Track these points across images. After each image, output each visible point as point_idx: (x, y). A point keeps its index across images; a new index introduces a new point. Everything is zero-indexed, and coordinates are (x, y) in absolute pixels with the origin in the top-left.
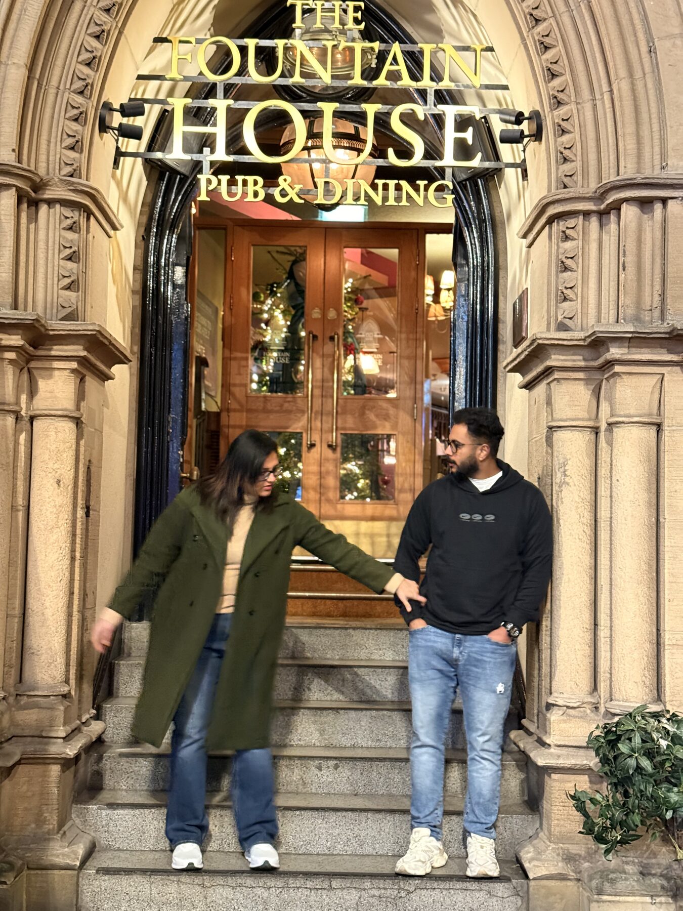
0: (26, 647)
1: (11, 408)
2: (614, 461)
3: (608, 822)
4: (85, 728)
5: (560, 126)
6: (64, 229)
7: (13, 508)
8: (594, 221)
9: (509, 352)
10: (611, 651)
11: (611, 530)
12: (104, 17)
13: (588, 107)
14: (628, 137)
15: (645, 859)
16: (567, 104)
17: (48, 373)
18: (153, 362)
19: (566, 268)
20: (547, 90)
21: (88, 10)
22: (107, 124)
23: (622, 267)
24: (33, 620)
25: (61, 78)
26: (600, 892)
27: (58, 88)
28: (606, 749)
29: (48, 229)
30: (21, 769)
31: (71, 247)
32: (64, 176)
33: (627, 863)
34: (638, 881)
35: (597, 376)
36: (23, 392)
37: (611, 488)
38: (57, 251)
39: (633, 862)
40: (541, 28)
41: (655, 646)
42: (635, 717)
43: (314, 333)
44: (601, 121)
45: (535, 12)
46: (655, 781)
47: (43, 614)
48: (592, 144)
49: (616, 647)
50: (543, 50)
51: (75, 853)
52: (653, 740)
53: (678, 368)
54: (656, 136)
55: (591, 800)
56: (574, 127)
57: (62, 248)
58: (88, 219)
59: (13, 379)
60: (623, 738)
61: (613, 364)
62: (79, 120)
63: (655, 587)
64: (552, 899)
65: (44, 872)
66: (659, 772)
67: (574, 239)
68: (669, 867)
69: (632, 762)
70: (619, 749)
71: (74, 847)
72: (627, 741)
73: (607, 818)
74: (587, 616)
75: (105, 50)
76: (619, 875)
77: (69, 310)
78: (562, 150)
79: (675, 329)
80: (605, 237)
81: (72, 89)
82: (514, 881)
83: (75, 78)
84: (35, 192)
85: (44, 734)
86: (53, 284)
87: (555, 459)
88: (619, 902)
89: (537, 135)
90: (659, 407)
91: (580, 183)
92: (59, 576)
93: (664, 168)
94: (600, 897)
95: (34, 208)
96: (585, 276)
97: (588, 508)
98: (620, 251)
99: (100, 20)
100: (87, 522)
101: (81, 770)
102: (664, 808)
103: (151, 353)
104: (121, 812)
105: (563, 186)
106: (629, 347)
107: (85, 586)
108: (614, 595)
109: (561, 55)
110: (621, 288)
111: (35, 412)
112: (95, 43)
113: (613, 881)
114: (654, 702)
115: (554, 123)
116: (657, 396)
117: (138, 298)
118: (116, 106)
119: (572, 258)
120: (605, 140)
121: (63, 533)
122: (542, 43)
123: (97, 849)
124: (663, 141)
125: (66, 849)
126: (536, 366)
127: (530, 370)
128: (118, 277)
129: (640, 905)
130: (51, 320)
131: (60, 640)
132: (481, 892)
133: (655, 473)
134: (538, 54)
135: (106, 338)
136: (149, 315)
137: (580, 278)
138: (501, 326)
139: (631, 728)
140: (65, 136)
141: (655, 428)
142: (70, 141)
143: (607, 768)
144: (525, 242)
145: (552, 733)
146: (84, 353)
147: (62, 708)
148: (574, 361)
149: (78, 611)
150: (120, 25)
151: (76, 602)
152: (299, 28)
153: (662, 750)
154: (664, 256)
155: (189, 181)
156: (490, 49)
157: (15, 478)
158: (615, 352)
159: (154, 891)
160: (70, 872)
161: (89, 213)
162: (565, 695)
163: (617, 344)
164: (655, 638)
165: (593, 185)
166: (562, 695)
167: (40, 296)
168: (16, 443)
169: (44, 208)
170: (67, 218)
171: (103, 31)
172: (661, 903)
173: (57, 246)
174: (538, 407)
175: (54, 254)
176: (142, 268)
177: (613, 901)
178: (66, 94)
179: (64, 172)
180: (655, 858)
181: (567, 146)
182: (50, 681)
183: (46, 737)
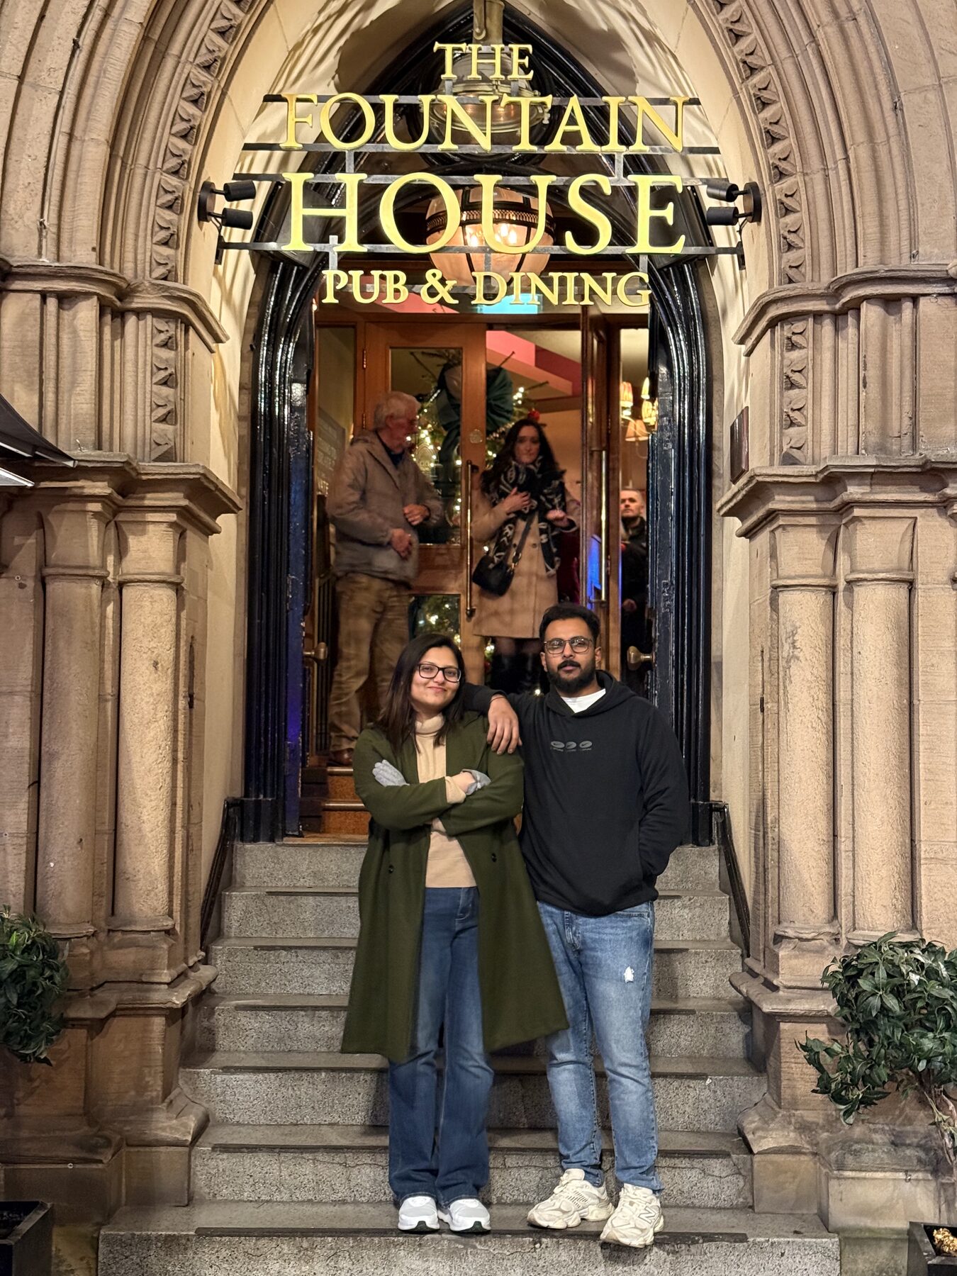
0: (118, 871)
1: (96, 572)
2: (855, 629)
3: (849, 1077)
4: (193, 974)
5: (782, 203)
6: (157, 345)
7: (101, 699)
8: (827, 326)
9: (726, 488)
10: (854, 868)
11: (852, 716)
12: (203, 76)
13: (818, 178)
14: (867, 219)
15: (899, 1126)
16: (791, 175)
17: (140, 528)
18: (266, 508)
19: (792, 384)
20: (766, 157)
21: (184, 68)
22: (208, 210)
23: (863, 383)
24: (127, 837)
25: (150, 154)
26: (841, 1167)
27: (147, 167)
28: (844, 988)
29: (137, 347)
30: (117, 1023)
31: (166, 369)
32: (157, 279)
33: (875, 1131)
34: (888, 1152)
35: (834, 521)
36: (110, 552)
37: (852, 662)
38: (148, 374)
39: (883, 1129)
40: (757, 79)
41: (908, 860)
42: (880, 947)
43: (474, 463)
44: (835, 197)
45: (749, 59)
46: (906, 1025)
47: (140, 830)
48: (823, 226)
49: (860, 862)
50: (761, 107)
51: (185, 1125)
52: (902, 975)
53: (934, 510)
54: (904, 216)
55: (827, 1050)
56: (800, 205)
57: (155, 369)
58: (187, 331)
59: (98, 536)
60: (865, 973)
61: (852, 507)
62: (174, 207)
63: (908, 787)
64: (781, 1178)
65: (147, 1149)
66: (909, 1014)
67: (802, 348)
68: (928, 1136)
69: (875, 1002)
70: (859, 987)
71: (184, 1119)
72: (870, 976)
73: (847, 1073)
74: (823, 825)
75: (205, 117)
76: (865, 1146)
77: (165, 448)
78: (786, 234)
79: (927, 462)
80: (841, 345)
81: (164, 169)
82: (734, 1156)
83: (169, 154)
84: (121, 300)
85: (144, 979)
86: (144, 416)
87: (782, 627)
88: (865, 1178)
89: (755, 214)
90: (912, 559)
91: (809, 276)
92: (158, 783)
93: (914, 256)
94: (841, 1172)
95: (119, 320)
96: (817, 395)
97: (824, 688)
98: (861, 363)
99: (198, 80)
100: (191, 714)
101: (189, 1027)
102: (916, 1057)
103: (264, 496)
104: (241, 1077)
105: (787, 280)
106: (871, 485)
107: (189, 795)
108: (856, 798)
109: (783, 112)
110: (862, 410)
111: (124, 577)
112: (192, 109)
113: (856, 1153)
114: (907, 930)
115: (775, 200)
116: (907, 546)
117: (246, 425)
118: (220, 187)
119: (800, 371)
120: (841, 221)
121: (163, 728)
122: (759, 98)
123: (210, 1124)
124: (912, 222)
125: (174, 1121)
126: (757, 509)
127: (751, 514)
128: (220, 400)
129: (891, 1183)
130: (143, 461)
131: (162, 862)
132: (693, 1171)
133: (907, 643)
134: (754, 112)
135: (212, 482)
136: (260, 448)
137: (810, 396)
138: (716, 454)
139: (875, 960)
140: (157, 229)
141: (906, 586)
142: (163, 235)
143: (846, 1011)
144: (744, 348)
145: (781, 972)
146: (185, 503)
147: (165, 946)
148: (803, 502)
149: (183, 827)
150: (222, 85)
151: (179, 815)
152: (449, 80)
153: (913, 987)
154: (915, 369)
155: (309, 273)
156: (695, 102)
157: (102, 661)
158: (854, 491)
159: (285, 1173)
160: (180, 1149)
161: (188, 325)
162: (797, 925)
163: (857, 482)
164: (908, 850)
165: (826, 279)
166: (792, 925)
167: (129, 430)
168: (103, 616)
169: (131, 321)
170: (160, 332)
171: (202, 94)
172: (917, 1180)
173: (149, 368)
174: (761, 561)
175: (145, 377)
176: (250, 386)
177: (858, 1178)
178: (158, 176)
179: (155, 275)
180: (911, 1125)
181: (792, 230)
182: (150, 914)
183: (147, 983)
